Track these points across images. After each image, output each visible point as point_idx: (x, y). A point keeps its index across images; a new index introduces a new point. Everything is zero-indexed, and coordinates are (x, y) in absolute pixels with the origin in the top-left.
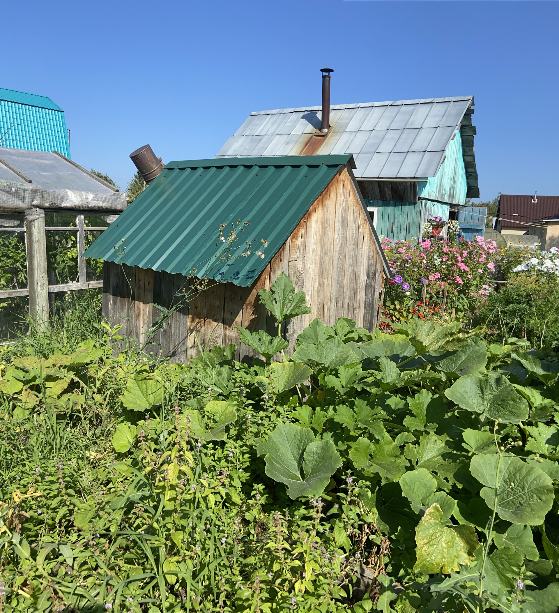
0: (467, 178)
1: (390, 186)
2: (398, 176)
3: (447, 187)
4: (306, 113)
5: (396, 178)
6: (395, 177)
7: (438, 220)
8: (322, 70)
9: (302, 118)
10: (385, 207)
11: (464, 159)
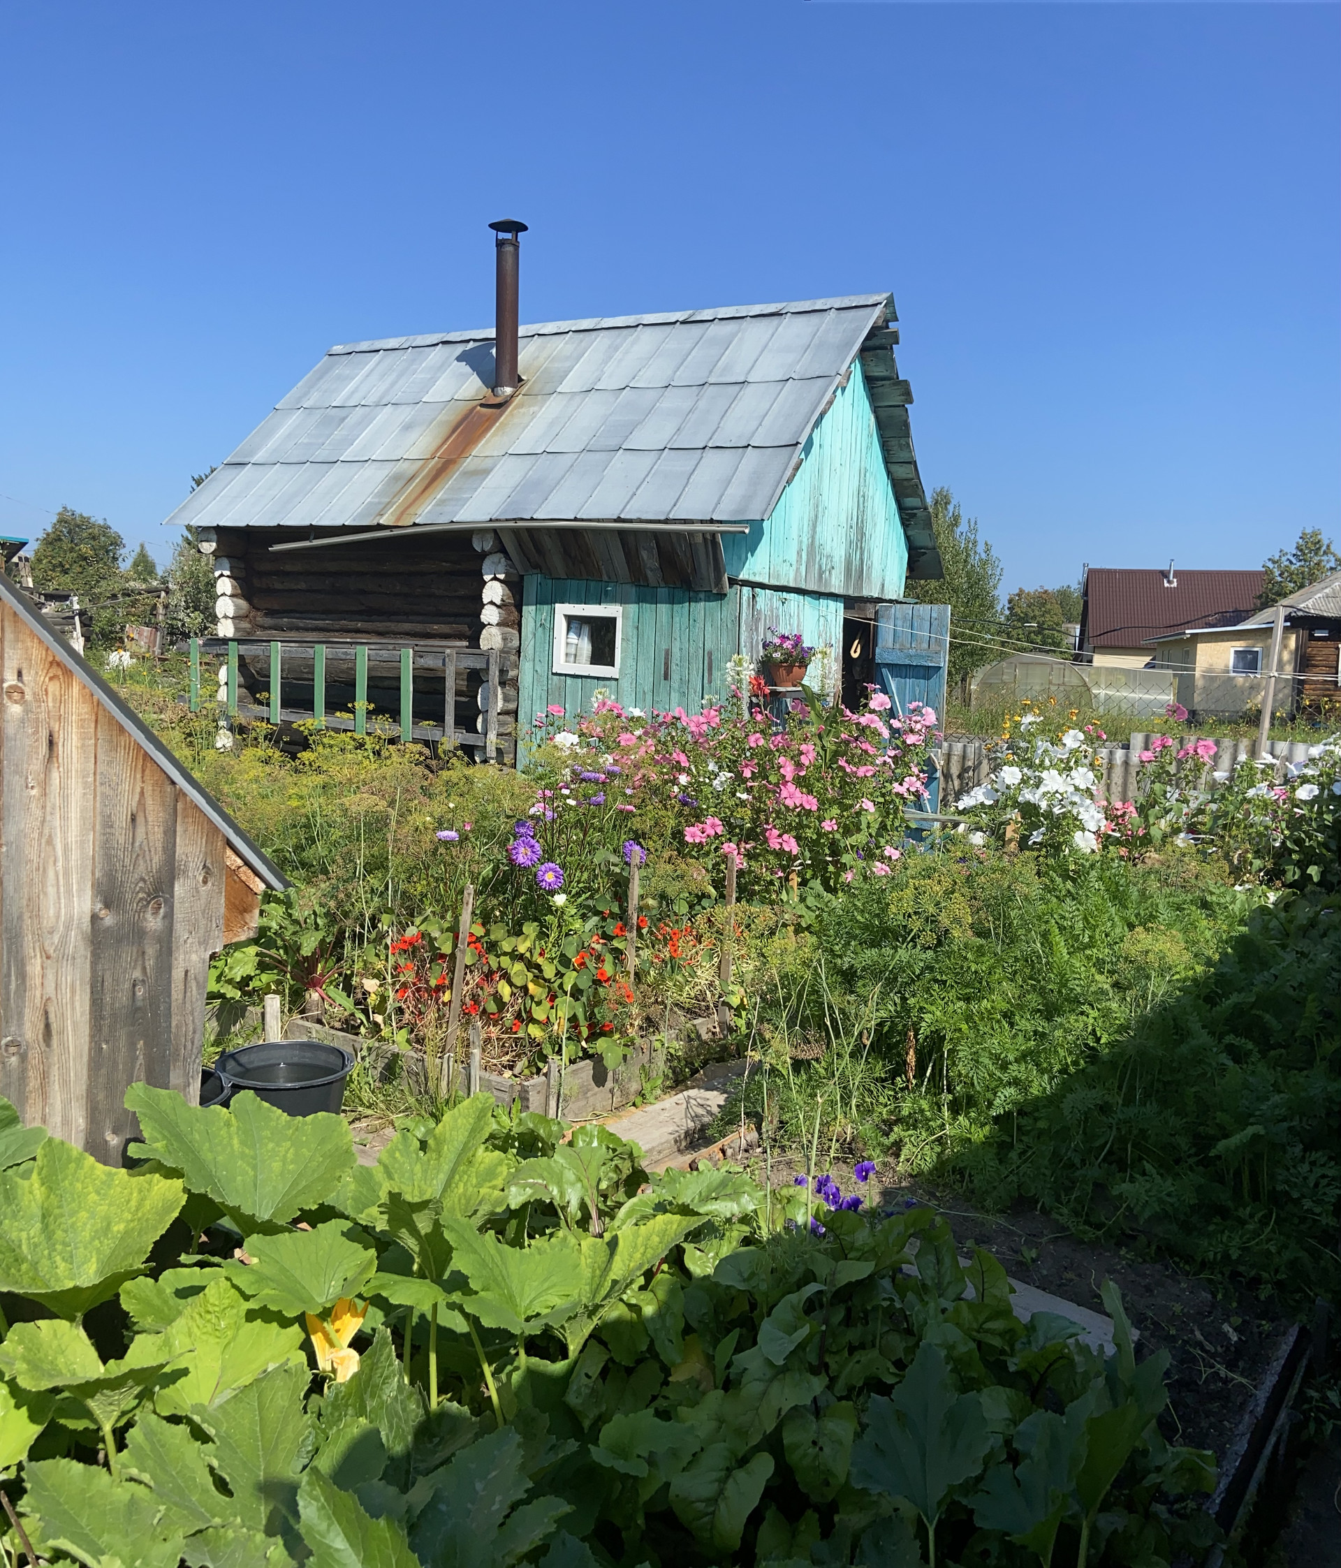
0: (905, 524)
1: (654, 544)
2: (671, 516)
3: (835, 546)
4: (471, 345)
5: (666, 521)
6: (662, 518)
7: (787, 645)
8: (496, 226)
9: (459, 359)
10: (646, 606)
11: (889, 473)
